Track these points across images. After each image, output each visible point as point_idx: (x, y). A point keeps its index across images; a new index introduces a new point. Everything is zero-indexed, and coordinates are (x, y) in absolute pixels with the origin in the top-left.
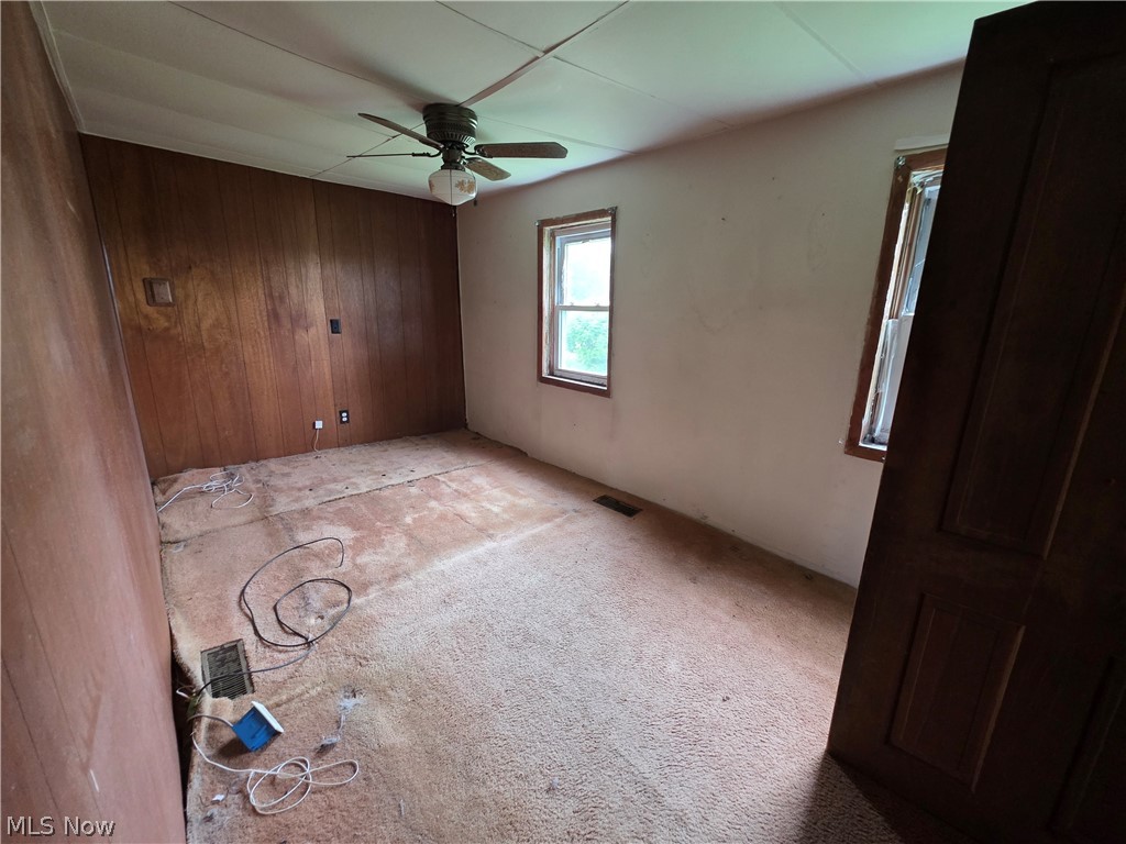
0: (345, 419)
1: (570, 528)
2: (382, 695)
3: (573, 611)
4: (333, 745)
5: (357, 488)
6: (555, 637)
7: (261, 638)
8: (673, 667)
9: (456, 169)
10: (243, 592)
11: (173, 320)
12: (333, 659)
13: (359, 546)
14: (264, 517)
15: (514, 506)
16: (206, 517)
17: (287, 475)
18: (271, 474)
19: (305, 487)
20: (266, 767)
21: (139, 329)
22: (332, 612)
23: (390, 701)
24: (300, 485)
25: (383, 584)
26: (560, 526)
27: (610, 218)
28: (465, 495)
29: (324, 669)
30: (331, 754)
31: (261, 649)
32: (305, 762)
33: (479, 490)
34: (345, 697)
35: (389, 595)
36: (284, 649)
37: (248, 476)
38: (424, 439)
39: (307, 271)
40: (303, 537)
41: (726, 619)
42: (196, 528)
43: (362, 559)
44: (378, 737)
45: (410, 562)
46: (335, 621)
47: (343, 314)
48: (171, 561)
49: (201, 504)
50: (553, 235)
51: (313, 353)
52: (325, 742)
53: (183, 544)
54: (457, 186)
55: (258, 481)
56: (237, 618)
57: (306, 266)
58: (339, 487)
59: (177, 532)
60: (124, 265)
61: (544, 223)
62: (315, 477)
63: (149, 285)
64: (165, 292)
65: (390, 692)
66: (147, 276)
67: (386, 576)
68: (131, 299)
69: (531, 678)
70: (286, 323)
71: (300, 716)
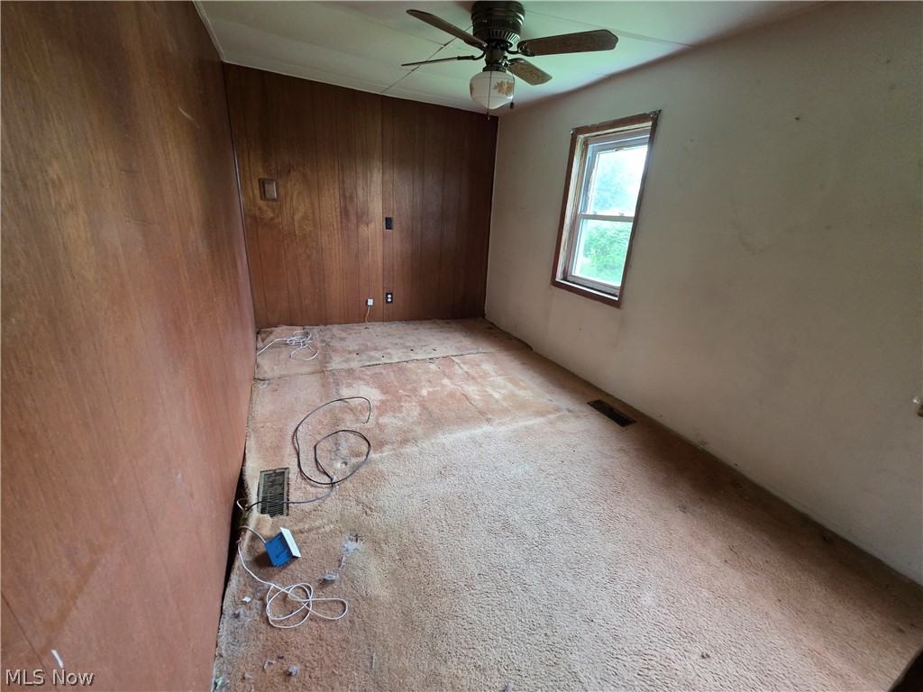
0: (389, 300)
1: (561, 426)
2: (377, 546)
3: (552, 511)
4: (333, 581)
5: (391, 358)
6: (532, 532)
7: (301, 471)
8: (648, 599)
9: (497, 70)
10: (297, 429)
11: (277, 212)
12: (347, 502)
13: (383, 408)
14: (322, 371)
15: (514, 395)
16: (286, 364)
17: (343, 339)
18: (333, 336)
19: (354, 351)
20: (284, 585)
21: (254, 218)
22: (354, 460)
23: (382, 554)
24: (351, 349)
25: (396, 445)
26: (551, 423)
27: (650, 123)
28: (473, 378)
29: (339, 509)
30: (329, 589)
31: (299, 480)
32: (310, 589)
33: (485, 375)
34: (350, 539)
35: (399, 456)
36: (315, 484)
37: (317, 336)
38: (449, 323)
39: (371, 176)
40: (345, 393)
41: (716, 561)
42: (278, 371)
43: (384, 420)
44: (367, 585)
45: (419, 430)
46: (356, 468)
47: (395, 213)
48: (258, 395)
49: (284, 352)
50: (586, 144)
51: (370, 244)
52: (327, 577)
53: (267, 382)
54: (496, 88)
55: (323, 341)
56: (289, 449)
57: (371, 171)
58: (377, 354)
59: (266, 372)
60: (247, 169)
61: (579, 131)
62: (363, 344)
63: (262, 183)
64: (272, 190)
65: (383, 545)
66: (262, 177)
67: (399, 439)
68: (251, 194)
69: (503, 568)
70: (353, 217)
71: (314, 547)
